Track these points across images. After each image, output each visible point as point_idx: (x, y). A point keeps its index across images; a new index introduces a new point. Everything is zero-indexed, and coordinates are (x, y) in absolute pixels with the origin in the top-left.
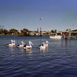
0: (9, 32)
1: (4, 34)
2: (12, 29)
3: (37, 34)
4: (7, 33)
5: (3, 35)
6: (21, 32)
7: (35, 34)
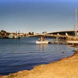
3: (16, 37)
7: (14, 37)
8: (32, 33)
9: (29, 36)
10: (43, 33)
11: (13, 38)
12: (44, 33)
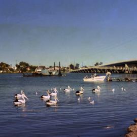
3: (54, 73)
6: (16, 68)
8: (75, 65)
9: (71, 70)
10: (95, 65)
11: (49, 74)
12: (97, 64)
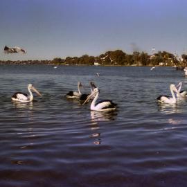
0: (153, 60)
1: (140, 65)
2: (160, 52)
4: (149, 62)
5: (138, 66)
